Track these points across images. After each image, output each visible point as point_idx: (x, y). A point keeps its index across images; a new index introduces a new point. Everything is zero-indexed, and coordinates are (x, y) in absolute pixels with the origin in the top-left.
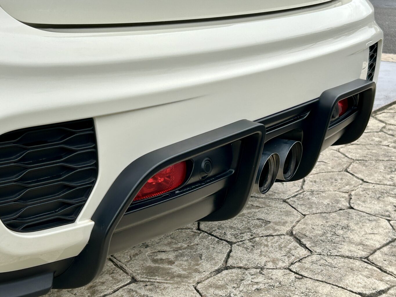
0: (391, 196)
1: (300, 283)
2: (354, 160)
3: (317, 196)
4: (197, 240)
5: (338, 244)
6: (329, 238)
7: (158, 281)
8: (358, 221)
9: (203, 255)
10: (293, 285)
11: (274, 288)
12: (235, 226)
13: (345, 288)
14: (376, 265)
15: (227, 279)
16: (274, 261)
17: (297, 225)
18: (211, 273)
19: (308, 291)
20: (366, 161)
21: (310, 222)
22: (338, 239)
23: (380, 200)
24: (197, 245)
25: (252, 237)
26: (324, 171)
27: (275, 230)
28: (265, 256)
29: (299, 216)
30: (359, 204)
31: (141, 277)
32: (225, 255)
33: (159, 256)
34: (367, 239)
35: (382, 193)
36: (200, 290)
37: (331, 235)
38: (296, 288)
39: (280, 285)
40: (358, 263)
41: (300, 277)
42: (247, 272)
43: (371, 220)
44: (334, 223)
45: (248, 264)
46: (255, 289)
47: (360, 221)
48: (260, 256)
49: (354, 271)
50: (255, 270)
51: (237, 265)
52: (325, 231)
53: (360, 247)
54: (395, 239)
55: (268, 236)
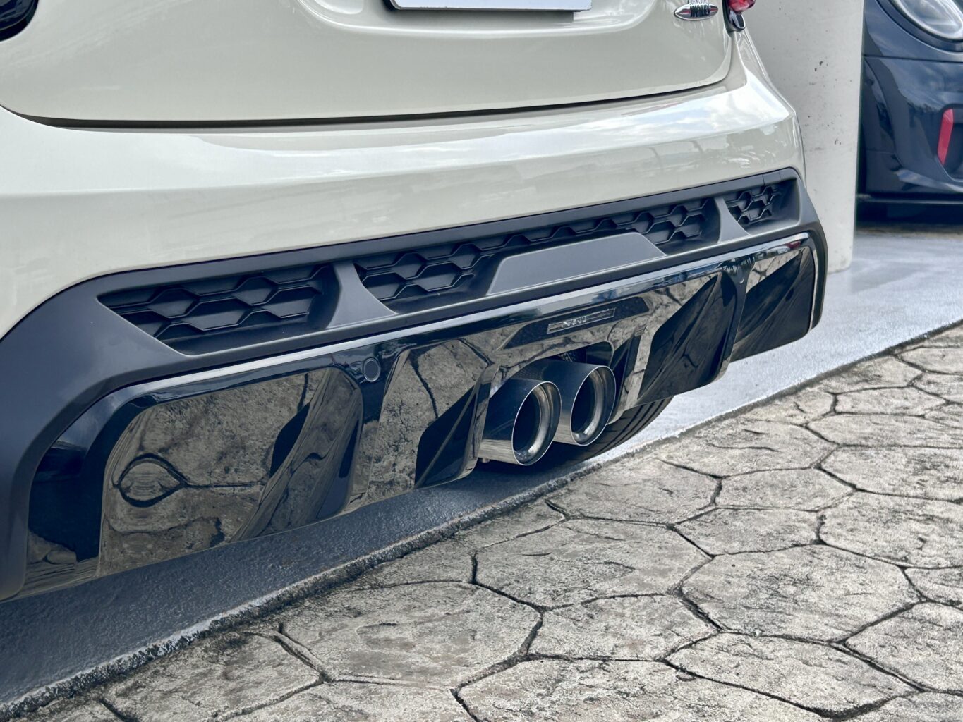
0: (915, 520)
1: (686, 688)
2: (838, 444)
3: (747, 517)
4: (469, 602)
5: (781, 613)
6: (762, 602)
7: (376, 680)
8: (832, 569)
9: (478, 633)
10: (670, 692)
11: (628, 696)
12: (554, 577)
13: (787, 699)
14: (861, 656)
15: (526, 680)
16: (633, 646)
17: (694, 575)
18: (493, 666)
19: (700, 703)
20: (867, 447)
21: (722, 570)
22: (783, 604)
23: (889, 527)
24: (468, 612)
25: (590, 598)
26: (767, 468)
27: (642, 585)
28: (615, 635)
29: (700, 557)
30: (840, 535)
31: (340, 673)
32: (527, 633)
33: (384, 633)
34: (848, 604)
35: (896, 512)
36: (465, 699)
37: (768, 596)
38: (676, 698)
39: (642, 692)
40: (821, 652)
41: (689, 677)
42: (571, 666)
43: (862, 567)
44: (776, 573)
45: (577, 650)
46: (586, 699)
47: (838, 569)
48: (602, 635)
49: (811, 666)
50: (589, 662)
51: (552, 652)
52: (754, 587)
53: (832, 621)
54: (913, 605)
55: (625, 596)
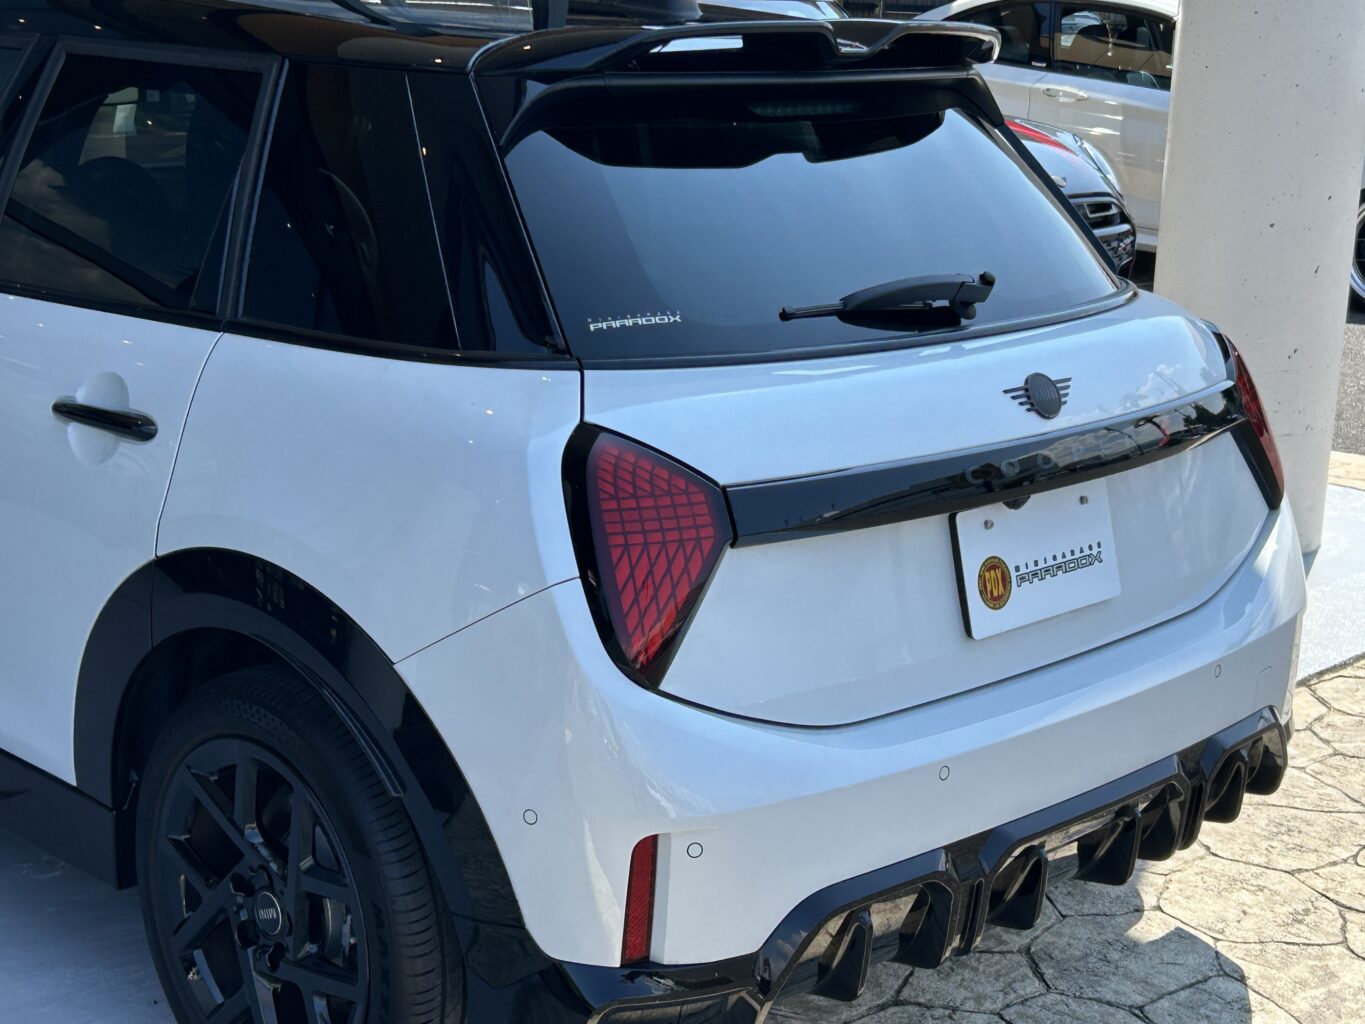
0: (1247, 890)
5: (1102, 977)
6: (1090, 965)
7: (782, 1013)
16: (979, 999)
17: (1043, 935)
18: (870, 1008)
21: (1068, 931)
22: (1106, 969)
23: (1221, 896)
27: (1002, 942)
28: (966, 988)
29: (1054, 917)
30: (1177, 902)
32: (900, 982)
34: (1158, 972)
35: (1234, 880)
37: (1096, 960)
40: (1121, 1015)
42: (928, 1014)
43: (1183, 937)
44: (1110, 937)
45: (935, 999)
48: (957, 987)
50: (941, 1011)
51: (916, 999)
52: (1088, 951)
53: (1139, 987)
54: (1210, 977)
55: (984, 952)
